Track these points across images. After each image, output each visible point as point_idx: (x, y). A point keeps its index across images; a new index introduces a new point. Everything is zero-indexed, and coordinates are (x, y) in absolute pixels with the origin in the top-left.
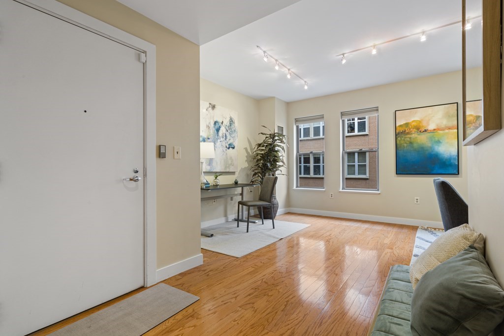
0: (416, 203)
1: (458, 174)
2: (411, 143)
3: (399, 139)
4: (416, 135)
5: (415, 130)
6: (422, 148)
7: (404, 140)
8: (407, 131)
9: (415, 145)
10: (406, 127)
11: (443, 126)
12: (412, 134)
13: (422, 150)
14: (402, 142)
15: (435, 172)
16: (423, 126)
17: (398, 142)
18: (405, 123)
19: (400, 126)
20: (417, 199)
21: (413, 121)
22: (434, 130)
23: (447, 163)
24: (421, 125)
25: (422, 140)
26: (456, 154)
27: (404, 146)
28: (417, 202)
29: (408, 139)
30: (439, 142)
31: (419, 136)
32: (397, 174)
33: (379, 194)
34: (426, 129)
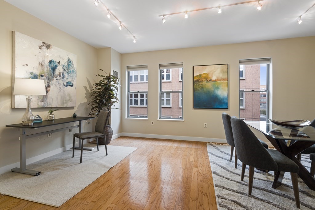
1: (228, 108)
3: (196, 85)
4: (205, 83)
5: (204, 79)
6: (209, 91)
7: (199, 86)
8: (200, 80)
10: (200, 77)
11: (220, 78)
12: (203, 82)
14: (197, 87)
16: (209, 77)
17: (195, 87)
18: (199, 74)
19: (196, 76)
20: (205, 125)
21: (204, 74)
22: (215, 80)
23: (222, 101)
26: (227, 96)
27: (198, 90)
29: (201, 85)
30: (218, 88)
32: (194, 108)
33: (183, 121)
34: (211, 79)
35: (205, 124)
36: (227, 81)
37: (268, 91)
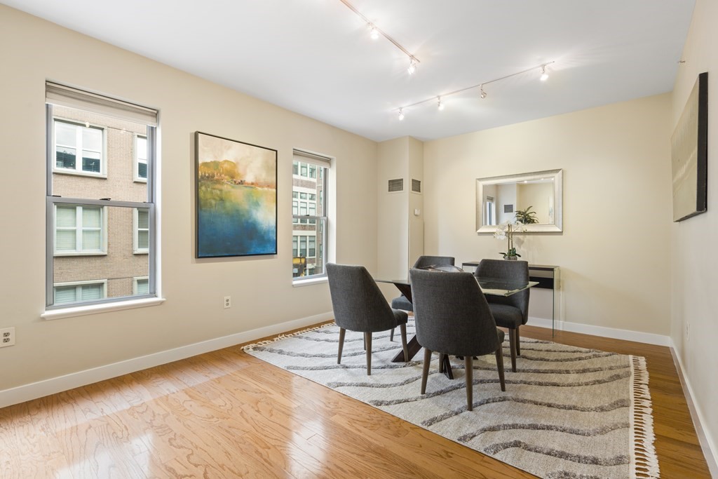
0: (226, 307)
1: (276, 254)
2: (222, 200)
3: (203, 188)
4: (229, 187)
5: (227, 177)
6: (237, 211)
7: (212, 193)
8: (216, 177)
9: (228, 204)
10: (215, 169)
11: (262, 181)
14: (208, 196)
15: (252, 251)
16: (238, 174)
17: (201, 195)
18: (213, 160)
19: (205, 164)
20: (227, 300)
21: (226, 161)
22: (252, 184)
24: (236, 170)
25: (237, 196)
27: (211, 204)
28: (228, 304)
29: (218, 192)
30: (257, 204)
31: (233, 190)
32: (196, 258)
33: (162, 303)
34: (243, 180)
35: (226, 298)
37: (325, 218)
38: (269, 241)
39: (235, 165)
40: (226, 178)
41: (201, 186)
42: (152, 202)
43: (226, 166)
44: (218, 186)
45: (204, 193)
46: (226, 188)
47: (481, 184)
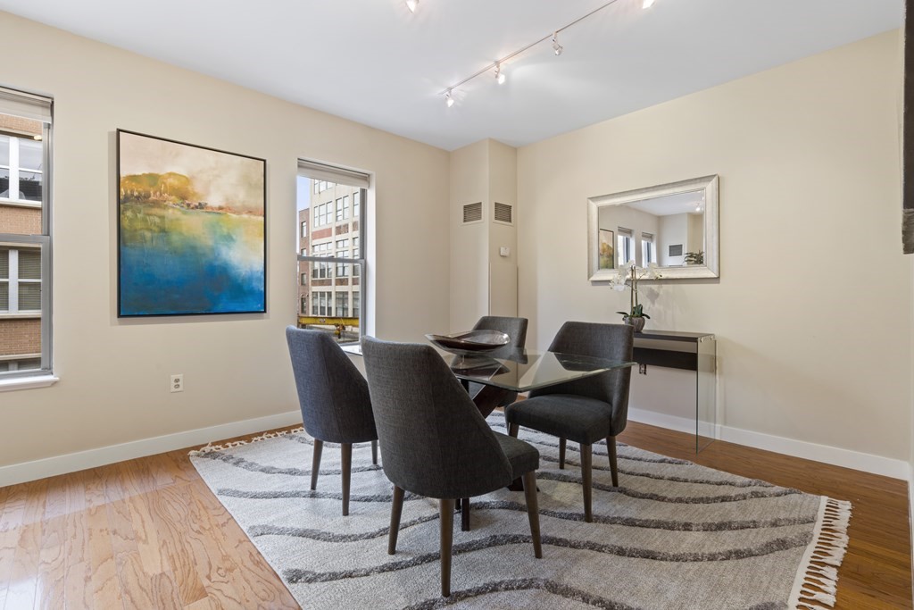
0: (173, 389)
1: (265, 312)
2: (163, 231)
3: (129, 213)
4: (178, 214)
5: (173, 197)
6: (193, 248)
7: (144, 220)
8: (153, 198)
9: (175, 238)
10: (151, 186)
11: (238, 204)
12: (166, 207)
13: (190, 253)
14: (139, 225)
15: (220, 308)
16: (195, 194)
17: (125, 223)
18: (146, 172)
19: (133, 178)
20: (177, 381)
21: (171, 174)
22: (221, 208)
24: (190, 188)
25: (192, 227)
26: (262, 269)
27: (143, 237)
28: (177, 386)
29: (157, 220)
30: (229, 238)
31: (184, 217)
32: (119, 316)
33: (54, 383)
34: (202, 202)
35: (174, 377)
36: (263, 218)
37: (363, 261)
38: (252, 292)
39: (188, 180)
40: (172, 200)
41: (126, 209)
42: (48, 235)
43: (171, 181)
44: (156, 211)
45: (131, 220)
46: (169, 213)
47: (594, 206)
